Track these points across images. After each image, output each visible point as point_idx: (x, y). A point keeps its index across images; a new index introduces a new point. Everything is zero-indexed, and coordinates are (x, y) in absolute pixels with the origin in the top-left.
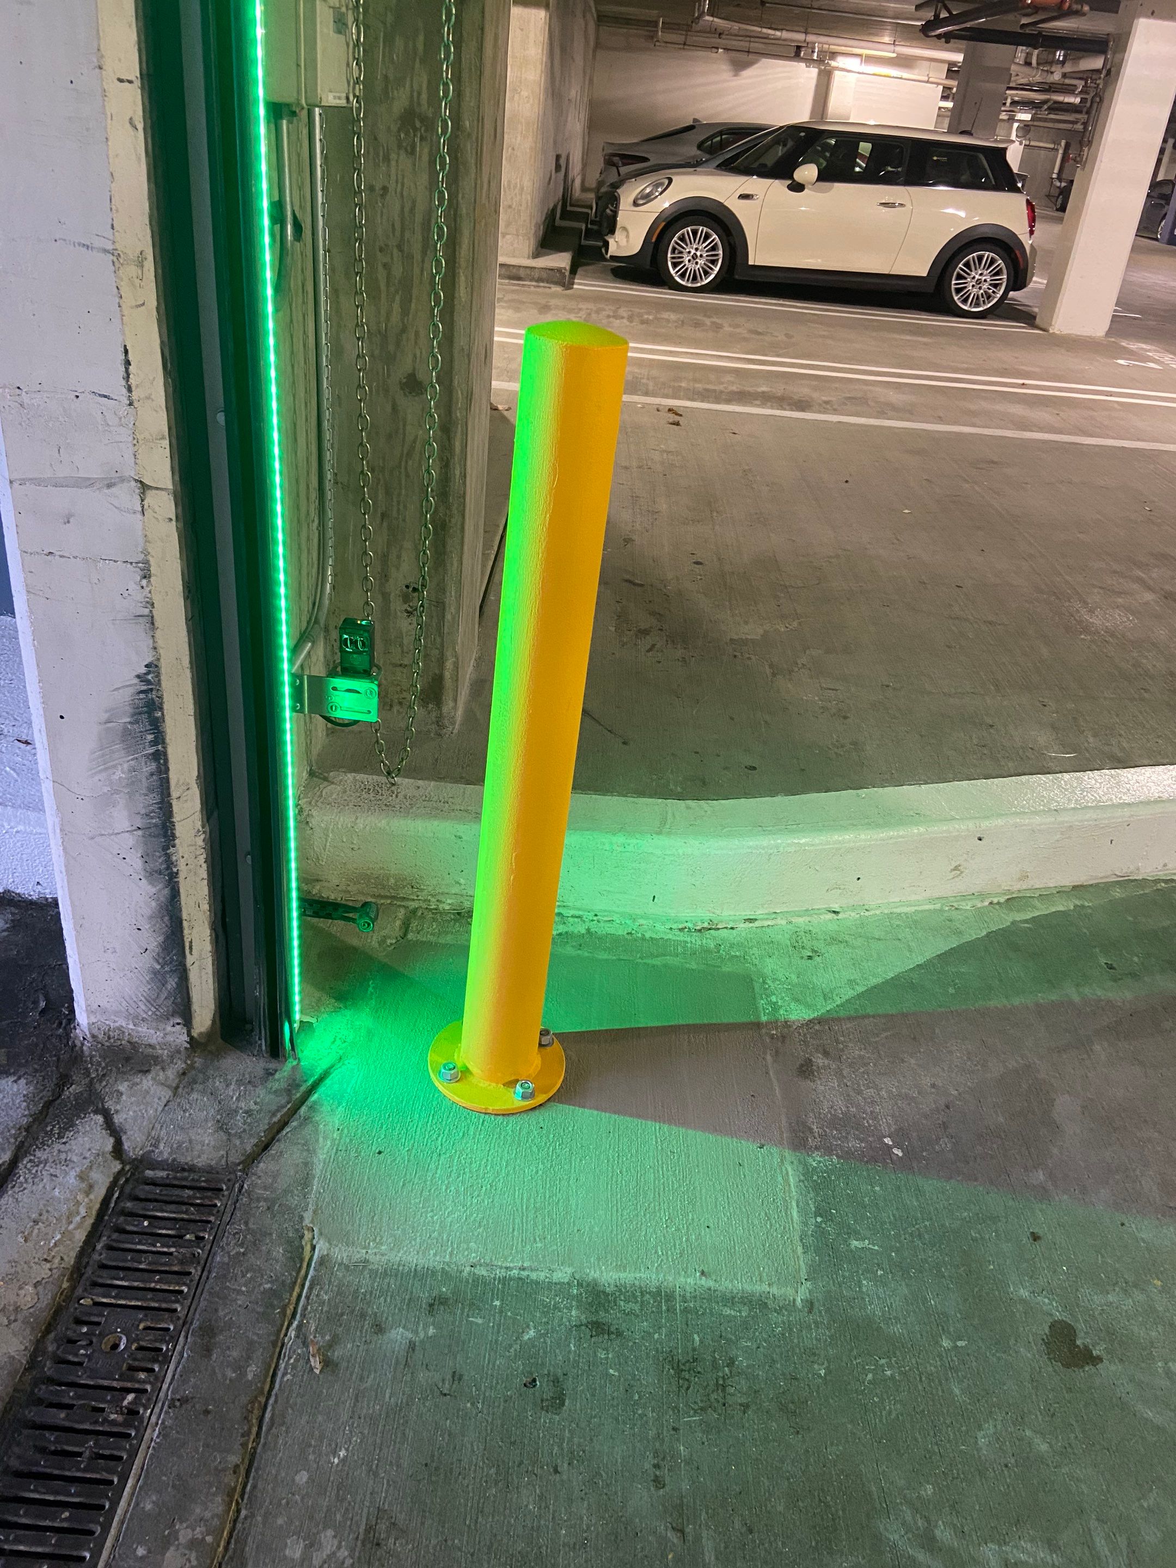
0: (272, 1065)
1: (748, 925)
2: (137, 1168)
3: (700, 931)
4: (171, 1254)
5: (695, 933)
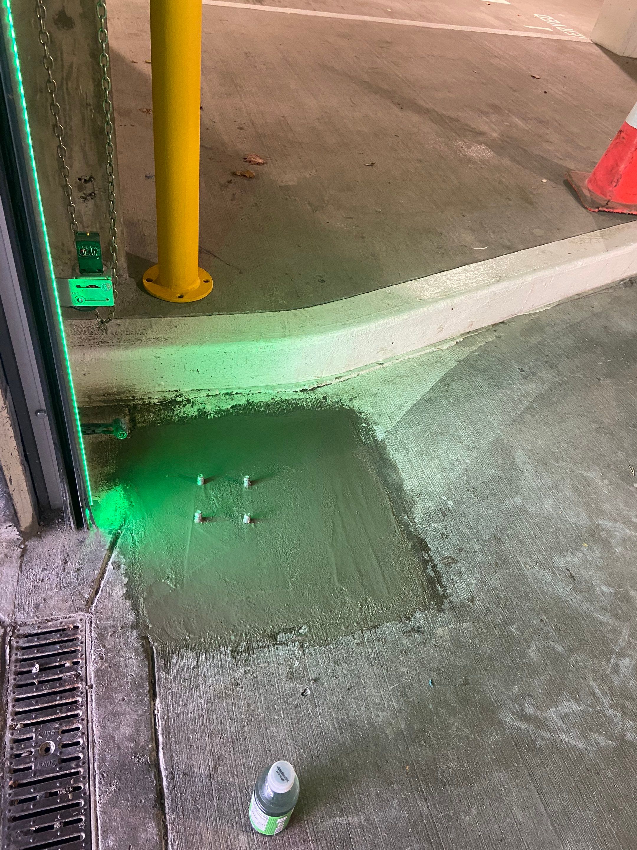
0: (80, 535)
1: (338, 380)
2: (14, 628)
3: (312, 390)
4: (61, 678)
5: (310, 392)
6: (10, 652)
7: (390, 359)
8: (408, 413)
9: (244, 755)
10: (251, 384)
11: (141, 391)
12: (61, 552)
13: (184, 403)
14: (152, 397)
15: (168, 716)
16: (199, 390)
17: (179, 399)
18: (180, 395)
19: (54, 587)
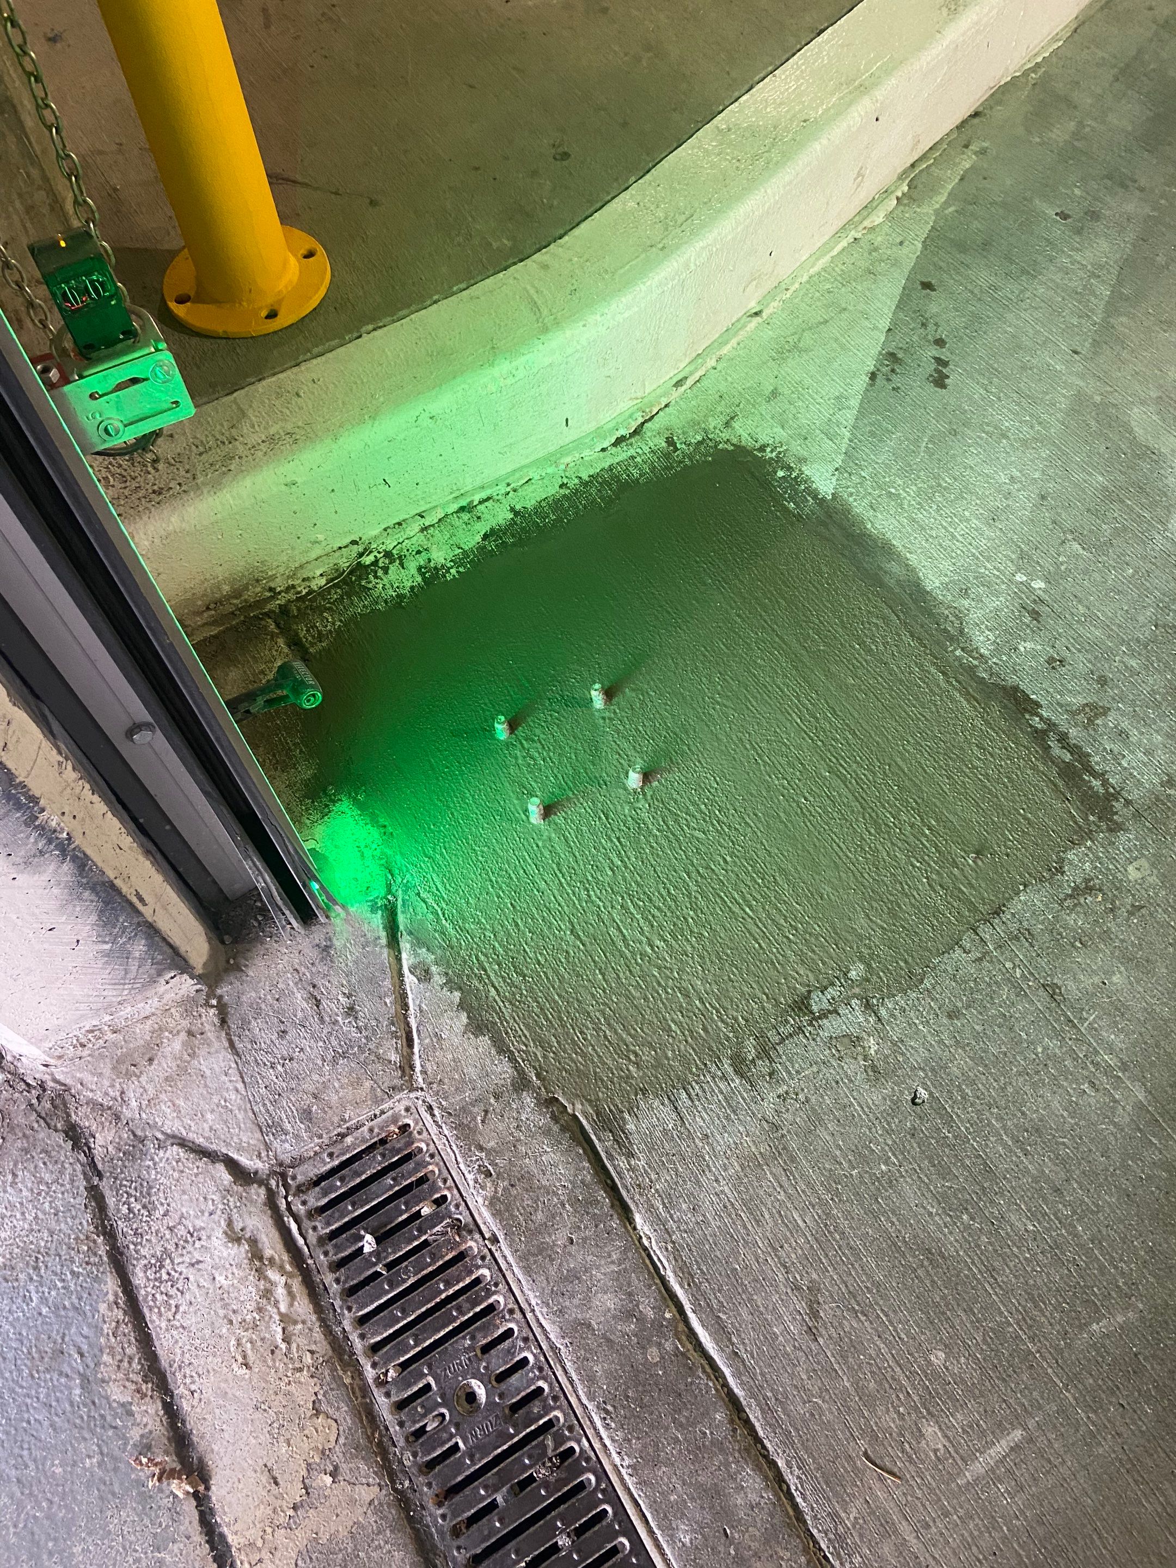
0: (318, 935)
1: (682, 389)
2: (283, 1176)
3: (636, 432)
4: (426, 1244)
5: (633, 440)
6: (299, 1229)
7: (771, 295)
8: (862, 413)
9: (857, 1266)
10: (504, 468)
11: (281, 570)
12: (296, 984)
13: (381, 564)
14: (310, 575)
15: (673, 1243)
16: (400, 524)
17: (368, 560)
18: (365, 550)
19: (320, 1062)
